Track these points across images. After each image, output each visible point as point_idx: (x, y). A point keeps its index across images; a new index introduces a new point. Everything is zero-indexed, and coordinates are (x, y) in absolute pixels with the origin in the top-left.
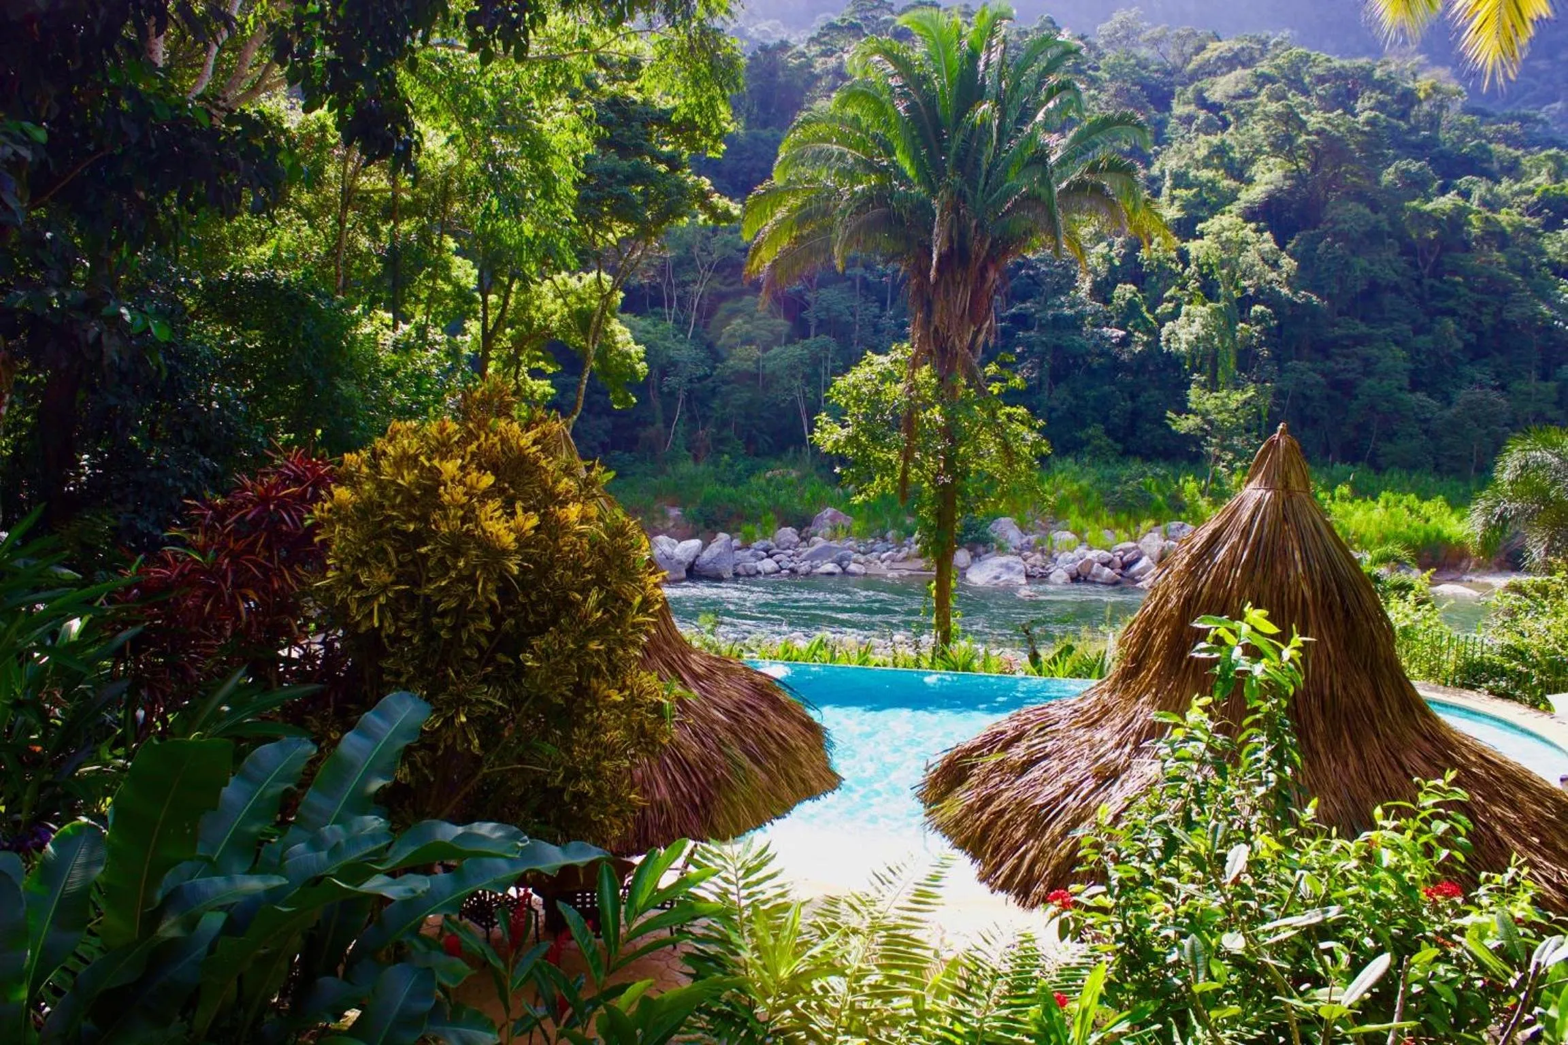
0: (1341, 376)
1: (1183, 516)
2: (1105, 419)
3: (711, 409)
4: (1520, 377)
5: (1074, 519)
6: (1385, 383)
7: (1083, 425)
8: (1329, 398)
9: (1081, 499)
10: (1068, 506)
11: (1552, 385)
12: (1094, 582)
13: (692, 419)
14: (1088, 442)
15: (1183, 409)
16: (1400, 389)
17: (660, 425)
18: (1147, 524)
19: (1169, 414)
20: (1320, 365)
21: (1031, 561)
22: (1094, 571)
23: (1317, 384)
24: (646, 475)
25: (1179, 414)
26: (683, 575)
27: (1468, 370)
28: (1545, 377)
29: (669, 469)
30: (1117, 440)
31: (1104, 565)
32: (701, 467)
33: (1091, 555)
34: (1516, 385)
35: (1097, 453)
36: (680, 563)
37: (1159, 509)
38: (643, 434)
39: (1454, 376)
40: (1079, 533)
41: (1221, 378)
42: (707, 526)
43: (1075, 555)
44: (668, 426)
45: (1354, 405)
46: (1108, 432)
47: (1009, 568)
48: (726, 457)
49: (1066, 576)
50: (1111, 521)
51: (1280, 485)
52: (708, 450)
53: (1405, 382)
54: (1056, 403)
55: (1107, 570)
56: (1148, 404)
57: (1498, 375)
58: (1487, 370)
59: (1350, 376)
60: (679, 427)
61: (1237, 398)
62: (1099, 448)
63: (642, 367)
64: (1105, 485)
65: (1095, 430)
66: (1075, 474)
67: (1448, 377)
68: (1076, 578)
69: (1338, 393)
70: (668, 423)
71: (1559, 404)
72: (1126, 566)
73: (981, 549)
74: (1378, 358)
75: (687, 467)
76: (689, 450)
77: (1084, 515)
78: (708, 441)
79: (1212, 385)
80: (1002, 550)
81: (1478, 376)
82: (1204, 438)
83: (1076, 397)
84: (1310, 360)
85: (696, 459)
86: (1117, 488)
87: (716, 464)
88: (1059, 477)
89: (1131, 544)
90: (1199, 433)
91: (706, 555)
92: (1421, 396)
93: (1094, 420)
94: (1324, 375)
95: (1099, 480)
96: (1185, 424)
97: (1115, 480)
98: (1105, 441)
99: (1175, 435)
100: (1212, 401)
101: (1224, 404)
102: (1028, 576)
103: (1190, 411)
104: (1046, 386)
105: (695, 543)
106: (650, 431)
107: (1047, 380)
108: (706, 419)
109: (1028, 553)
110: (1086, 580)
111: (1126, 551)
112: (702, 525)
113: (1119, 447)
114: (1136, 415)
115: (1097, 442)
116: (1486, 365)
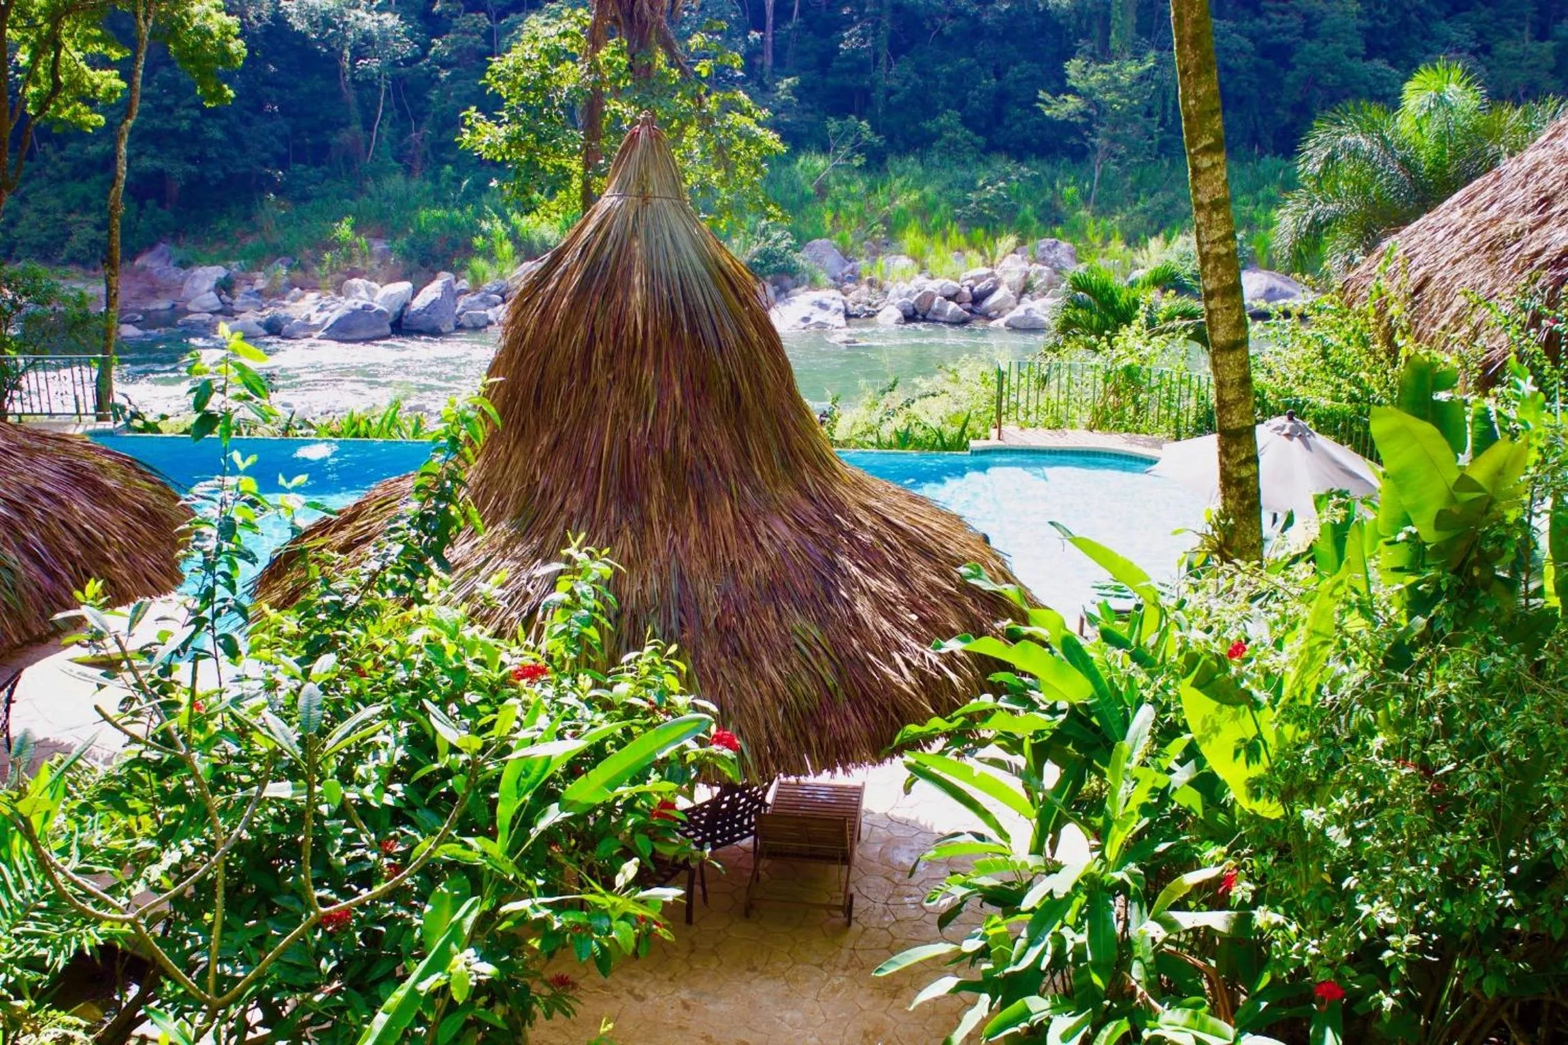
0: (1275, 39)
1: (1058, 230)
2: (961, 106)
3: (429, 101)
4: (1509, 36)
5: (911, 238)
6: (1330, 47)
7: (933, 113)
8: (1258, 69)
9: (923, 212)
10: (907, 220)
11: (1549, 44)
12: (935, 321)
13: (403, 115)
14: (938, 136)
15: (1061, 87)
16: (1351, 55)
17: (357, 127)
18: (1009, 241)
19: (1042, 95)
20: (1246, 25)
21: (853, 295)
22: (935, 306)
23: (1241, 51)
24: (340, 196)
25: (1055, 94)
26: (388, 330)
27: (1442, 27)
28: (1542, 35)
29: (370, 186)
30: (978, 132)
31: (948, 298)
32: (415, 184)
33: (931, 286)
34: (1504, 48)
35: (953, 151)
36: (380, 313)
37: (1026, 222)
38: (334, 140)
39: (1424, 37)
40: (919, 259)
41: (1115, 42)
42: (423, 263)
43: (912, 287)
44: (368, 128)
45: (1290, 79)
46: (966, 122)
47: (823, 306)
48: (448, 168)
49: (898, 314)
50: (962, 239)
51: (634, 191)
52: (425, 159)
53: (1360, 48)
54: (895, 83)
55: (952, 305)
56: (1017, 82)
57: (1481, 34)
58: (1466, 27)
59: (1287, 38)
60: (383, 129)
61: (1133, 69)
62: (953, 143)
63: (237, 47)
64: (957, 192)
65: (949, 119)
66: (917, 179)
67: (1417, 38)
68: (911, 316)
69: (1269, 63)
70: (368, 126)
71: (1555, 72)
72: (978, 299)
73: (788, 282)
74: (1323, 14)
75: (395, 183)
76: (399, 159)
77: (928, 233)
78: (424, 148)
79: (1103, 54)
80: (813, 284)
81: (1454, 36)
82: (1088, 126)
83: (922, 74)
84: (1235, 18)
85: (409, 171)
86: (972, 196)
87: (436, 178)
88: (898, 183)
89: (985, 271)
90: (1080, 120)
91: (419, 303)
92: (1380, 64)
93: (947, 106)
94: (1253, 38)
95: (950, 186)
96: (1067, 107)
97: (971, 185)
98: (962, 133)
99: (1050, 122)
100: (1100, 76)
101: (1116, 80)
102: (848, 316)
103: (1073, 91)
104: (883, 60)
105: (405, 286)
106: (343, 137)
107: (884, 53)
108: (420, 116)
109: (849, 286)
110: (924, 319)
111: (979, 279)
112: (415, 263)
113: (980, 140)
114: (1002, 97)
115: (949, 135)
116: (1467, 20)
